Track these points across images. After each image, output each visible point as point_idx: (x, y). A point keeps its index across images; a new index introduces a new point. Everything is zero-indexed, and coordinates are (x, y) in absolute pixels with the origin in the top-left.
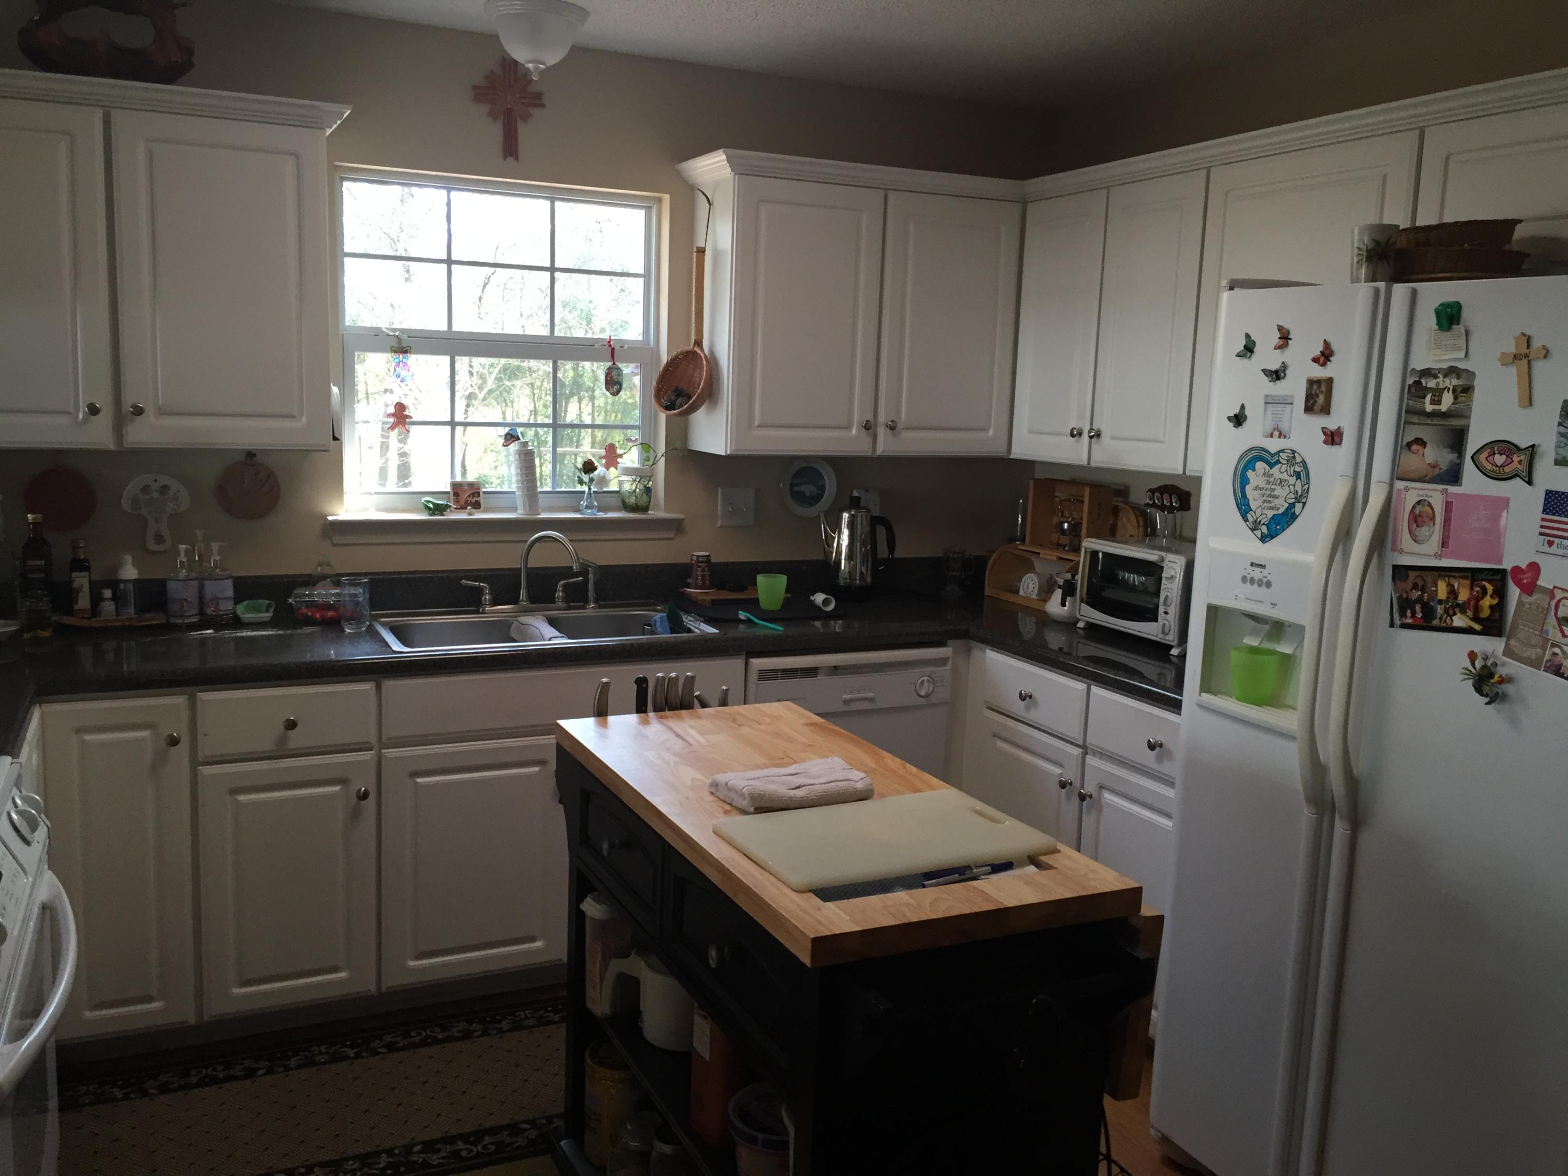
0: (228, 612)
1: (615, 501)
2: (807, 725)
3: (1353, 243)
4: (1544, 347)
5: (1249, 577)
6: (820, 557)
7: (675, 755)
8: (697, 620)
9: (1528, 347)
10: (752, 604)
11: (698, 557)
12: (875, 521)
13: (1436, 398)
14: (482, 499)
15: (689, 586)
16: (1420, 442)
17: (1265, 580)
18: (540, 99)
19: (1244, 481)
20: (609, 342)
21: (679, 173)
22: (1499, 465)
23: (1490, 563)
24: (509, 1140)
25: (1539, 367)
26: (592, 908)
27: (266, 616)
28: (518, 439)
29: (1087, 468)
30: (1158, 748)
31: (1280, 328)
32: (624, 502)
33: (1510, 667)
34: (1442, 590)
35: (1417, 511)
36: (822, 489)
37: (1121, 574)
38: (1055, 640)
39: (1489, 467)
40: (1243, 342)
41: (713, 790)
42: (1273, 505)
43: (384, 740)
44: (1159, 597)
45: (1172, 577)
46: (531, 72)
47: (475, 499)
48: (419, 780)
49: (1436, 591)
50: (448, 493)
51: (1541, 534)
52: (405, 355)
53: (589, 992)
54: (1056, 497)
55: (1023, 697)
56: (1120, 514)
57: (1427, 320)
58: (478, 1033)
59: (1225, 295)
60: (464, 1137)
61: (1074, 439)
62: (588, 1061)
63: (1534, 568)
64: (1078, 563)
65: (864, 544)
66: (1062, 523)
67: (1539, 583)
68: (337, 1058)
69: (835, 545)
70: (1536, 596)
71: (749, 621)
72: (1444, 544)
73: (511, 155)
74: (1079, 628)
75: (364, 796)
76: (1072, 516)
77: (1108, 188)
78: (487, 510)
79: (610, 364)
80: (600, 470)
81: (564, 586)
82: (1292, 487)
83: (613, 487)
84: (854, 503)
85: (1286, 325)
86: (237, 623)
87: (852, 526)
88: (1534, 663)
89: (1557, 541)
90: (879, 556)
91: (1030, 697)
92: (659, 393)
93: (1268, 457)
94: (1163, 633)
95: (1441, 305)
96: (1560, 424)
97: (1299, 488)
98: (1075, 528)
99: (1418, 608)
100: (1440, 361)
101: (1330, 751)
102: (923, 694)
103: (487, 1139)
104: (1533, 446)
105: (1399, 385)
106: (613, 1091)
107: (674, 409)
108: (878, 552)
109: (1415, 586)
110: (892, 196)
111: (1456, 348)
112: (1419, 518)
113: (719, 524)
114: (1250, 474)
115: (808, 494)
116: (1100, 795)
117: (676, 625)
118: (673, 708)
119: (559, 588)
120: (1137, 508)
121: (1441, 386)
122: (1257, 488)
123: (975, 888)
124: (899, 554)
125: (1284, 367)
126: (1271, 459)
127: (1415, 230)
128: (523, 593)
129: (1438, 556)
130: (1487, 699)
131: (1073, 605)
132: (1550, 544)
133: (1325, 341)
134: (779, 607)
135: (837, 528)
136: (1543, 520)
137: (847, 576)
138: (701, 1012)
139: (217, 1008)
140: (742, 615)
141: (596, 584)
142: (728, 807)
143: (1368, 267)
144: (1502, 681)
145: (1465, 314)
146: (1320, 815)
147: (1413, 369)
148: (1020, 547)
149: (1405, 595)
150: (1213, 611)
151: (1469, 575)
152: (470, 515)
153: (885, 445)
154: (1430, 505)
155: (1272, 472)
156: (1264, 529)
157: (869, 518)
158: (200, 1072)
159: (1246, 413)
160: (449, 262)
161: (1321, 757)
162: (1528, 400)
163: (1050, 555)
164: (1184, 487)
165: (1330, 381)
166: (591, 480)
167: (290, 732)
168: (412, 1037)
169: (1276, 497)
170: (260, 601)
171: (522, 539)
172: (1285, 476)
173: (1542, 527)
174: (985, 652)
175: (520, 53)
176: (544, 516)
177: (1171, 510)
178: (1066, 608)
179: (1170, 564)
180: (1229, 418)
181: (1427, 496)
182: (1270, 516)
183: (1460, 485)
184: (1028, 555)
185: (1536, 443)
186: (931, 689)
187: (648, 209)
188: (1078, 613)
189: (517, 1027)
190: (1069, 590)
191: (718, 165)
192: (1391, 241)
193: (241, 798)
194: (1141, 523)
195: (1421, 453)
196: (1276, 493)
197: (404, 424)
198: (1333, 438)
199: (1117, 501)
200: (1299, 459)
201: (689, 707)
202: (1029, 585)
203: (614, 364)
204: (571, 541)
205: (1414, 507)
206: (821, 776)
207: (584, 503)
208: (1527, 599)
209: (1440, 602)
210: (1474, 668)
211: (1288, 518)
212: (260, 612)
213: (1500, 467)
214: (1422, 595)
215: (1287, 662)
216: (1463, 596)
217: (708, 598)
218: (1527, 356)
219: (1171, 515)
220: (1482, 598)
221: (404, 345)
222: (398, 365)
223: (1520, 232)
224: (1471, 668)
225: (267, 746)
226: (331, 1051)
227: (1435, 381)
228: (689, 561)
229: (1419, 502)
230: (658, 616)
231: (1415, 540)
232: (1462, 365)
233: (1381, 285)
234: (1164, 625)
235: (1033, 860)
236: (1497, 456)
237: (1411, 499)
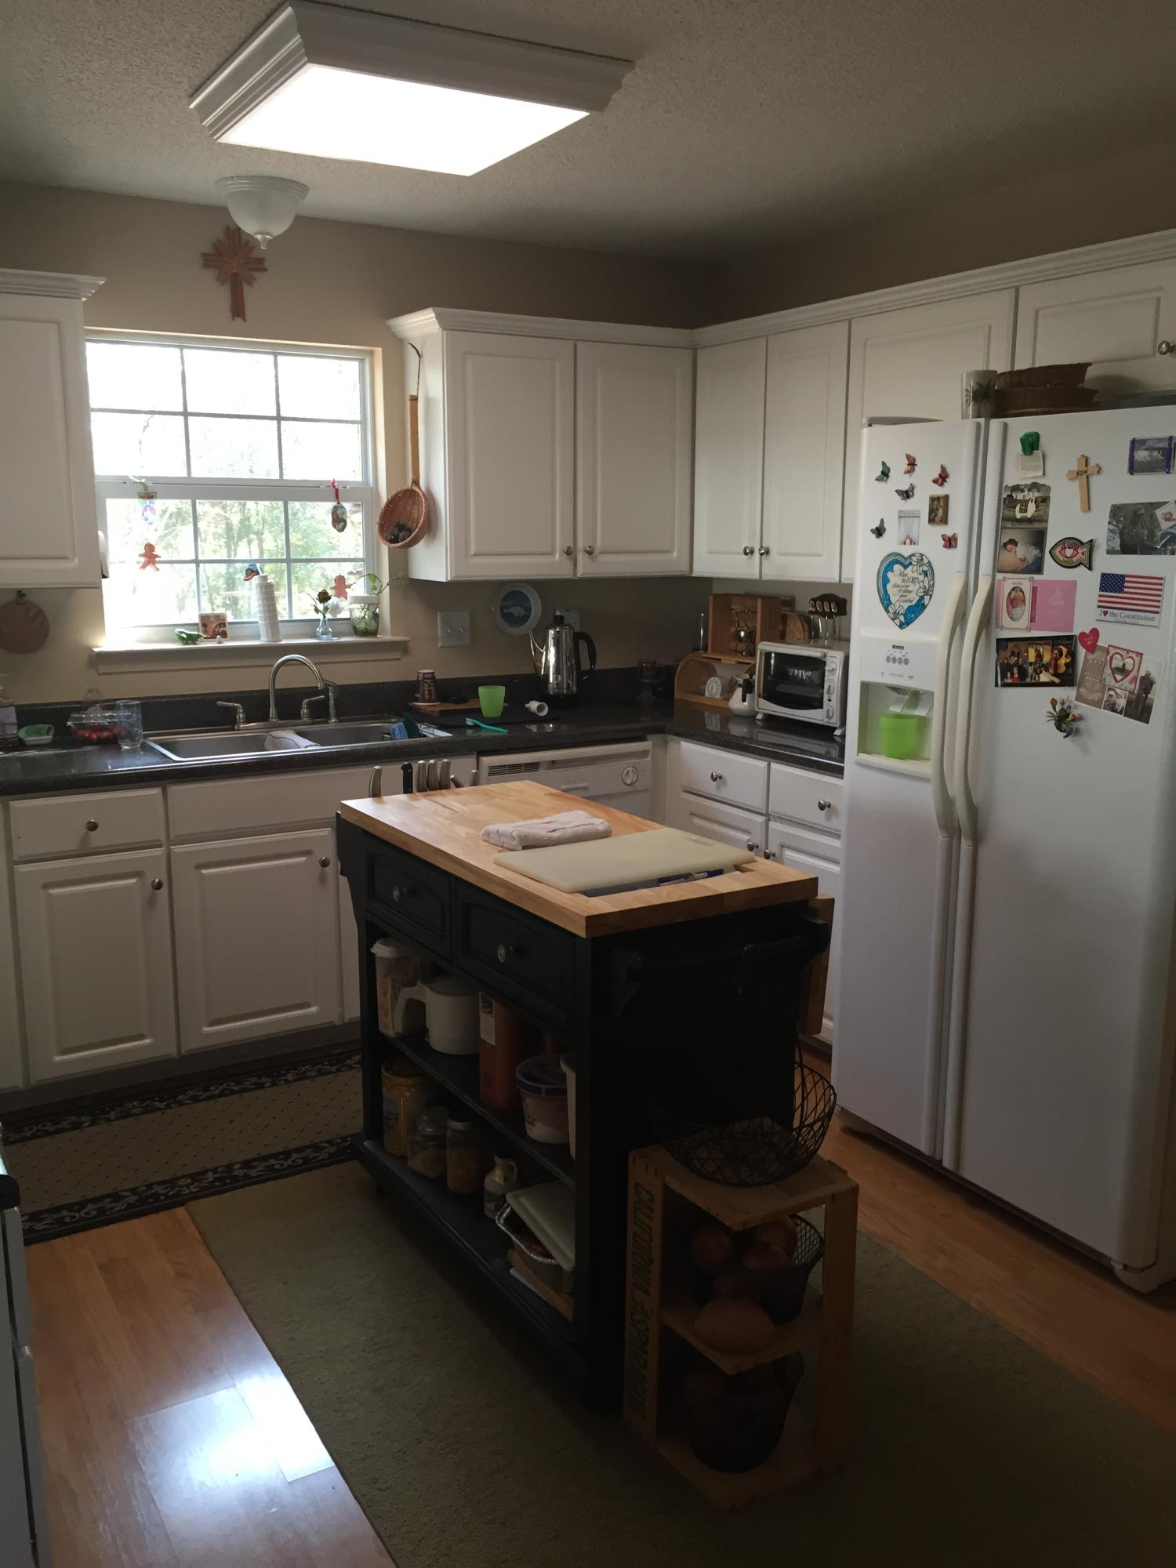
0: (13, 736)
1: (345, 627)
2: (548, 795)
3: (962, 386)
4: (1097, 465)
5: (891, 657)
6: (530, 670)
7: (448, 819)
8: (430, 727)
9: (1086, 466)
10: (477, 713)
11: (424, 674)
12: (577, 637)
13: (1023, 508)
14: (228, 629)
15: (417, 700)
16: (1013, 542)
17: (903, 658)
18: (263, 264)
19: (885, 581)
20: (333, 483)
21: (389, 329)
22: (1069, 556)
23: (1065, 631)
24: (313, 1155)
25: (1095, 481)
26: (380, 950)
27: (48, 738)
28: (258, 573)
29: (759, 582)
30: (827, 808)
31: (908, 457)
32: (355, 628)
33: (1082, 709)
34: (1032, 655)
35: (1012, 596)
36: (529, 610)
37: (791, 670)
38: (738, 730)
39: (1062, 558)
40: (880, 469)
41: (486, 838)
42: (908, 598)
43: (171, 838)
44: (823, 688)
45: (833, 670)
46: (259, 242)
47: (222, 629)
48: (204, 872)
49: (1028, 656)
50: (197, 624)
51: (1099, 607)
52: (151, 500)
53: (381, 1019)
54: (733, 609)
55: (714, 779)
56: (788, 621)
57: (1015, 447)
58: (269, 1084)
59: (866, 431)
60: (275, 1156)
61: (747, 557)
62: (385, 1073)
63: (1095, 633)
64: (755, 665)
65: (568, 659)
66: (739, 632)
67: (1098, 644)
68: (149, 1110)
69: (543, 661)
70: (1097, 653)
71: (476, 726)
72: (1032, 620)
73: (238, 316)
74: (758, 720)
75: (159, 886)
76: (746, 625)
77: (767, 337)
78: (234, 639)
79: (335, 503)
80: (334, 600)
81: (308, 703)
82: (921, 583)
83: (344, 615)
84: (559, 621)
85: (913, 454)
86: (21, 745)
87: (557, 645)
88: (1096, 704)
89: (1110, 610)
90: (582, 668)
91: (720, 778)
92: (382, 528)
93: (902, 560)
94: (828, 717)
95: (1025, 435)
96: (1109, 523)
97: (926, 584)
98: (751, 637)
99: (1015, 670)
100: (1025, 479)
101: (955, 789)
102: (629, 782)
103: (294, 1156)
104: (1091, 541)
105: (996, 498)
106: (408, 1094)
107: (398, 542)
108: (582, 665)
109: (1013, 654)
110: (580, 345)
111: (1036, 468)
112: (1014, 601)
113: (440, 645)
114: (890, 575)
115: (516, 615)
116: (781, 853)
117: (413, 732)
118: (435, 789)
119: (304, 705)
120: (803, 616)
121: (1027, 498)
122: (895, 586)
123: (698, 885)
124: (600, 665)
125: (912, 488)
126: (904, 562)
127: (1012, 373)
128: (272, 711)
129: (1029, 629)
130: (1065, 734)
131: (752, 700)
132: (1105, 613)
133: (942, 466)
134: (499, 714)
135: (544, 643)
136: (1100, 596)
137: (555, 686)
138: (486, 1010)
139: (42, 1073)
140: (469, 722)
141: (336, 701)
142: (500, 849)
143: (974, 405)
144: (1075, 719)
145: (1042, 442)
146: (951, 838)
147: (1007, 486)
148: (703, 655)
149: (1006, 661)
150: (866, 687)
151: (1051, 642)
152: (220, 643)
153: (585, 568)
154: (1021, 591)
155: (906, 572)
156: (902, 618)
157: (572, 634)
158: (32, 1129)
159: (885, 526)
160: (186, 414)
161: (950, 793)
162: (1087, 506)
163: (729, 660)
164: (842, 595)
165: (946, 497)
166: (326, 609)
167: (91, 832)
168: (211, 1090)
169: (910, 592)
170: (40, 726)
171: (270, 663)
172: (916, 575)
173: (1099, 601)
174: (680, 743)
175: (249, 226)
176: (284, 642)
177: (831, 615)
178: (746, 703)
179: (832, 659)
180: (872, 531)
181: (1019, 583)
182: (905, 607)
183: (1042, 574)
184: (709, 661)
185: (1094, 538)
186: (636, 777)
187: (362, 361)
188: (756, 706)
189: (302, 1077)
190: (748, 687)
191: (426, 322)
192: (992, 383)
193: (52, 891)
194: (806, 628)
195: (1014, 550)
196: (910, 589)
197: (154, 563)
198: (950, 542)
199: (785, 611)
200: (925, 561)
201: (447, 787)
202: (713, 688)
203: (339, 503)
204: (315, 664)
205: (1010, 593)
206: (569, 823)
207: (320, 630)
208: (1091, 656)
209: (1031, 664)
210: (1055, 710)
211: (919, 608)
212: (41, 735)
213: (1069, 558)
214: (1018, 660)
215: (923, 723)
216: (1047, 658)
217: (437, 709)
218: (1086, 472)
219: (831, 621)
220: (1060, 658)
221: (150, 490)
222: (145, 510)
223: (1090, 373)
224: (1053, 712)
225: (73, 845)
226: (144, 1105)
227: (1022, 494)
228: (416, 679)
229: (1013, 589)
230: (397, 726)
231: (1011, 618)
232: (1041, 481)
233: (982, 420)
234: (828, 710)
235: (738, 867)
236: (1067, 550)
237: (1007, 587)
